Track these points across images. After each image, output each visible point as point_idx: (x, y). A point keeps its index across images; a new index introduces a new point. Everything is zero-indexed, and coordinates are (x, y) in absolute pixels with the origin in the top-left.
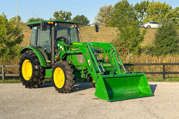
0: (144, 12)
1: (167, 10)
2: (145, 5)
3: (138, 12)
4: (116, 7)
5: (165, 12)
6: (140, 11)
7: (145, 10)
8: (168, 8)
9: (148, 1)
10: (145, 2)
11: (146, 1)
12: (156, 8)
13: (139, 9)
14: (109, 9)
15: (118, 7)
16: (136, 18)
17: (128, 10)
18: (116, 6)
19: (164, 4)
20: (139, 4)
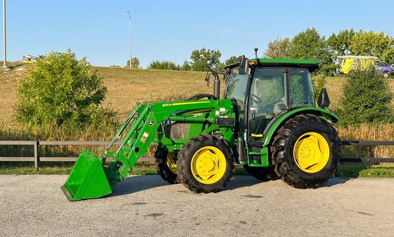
0: (344, 50)
1: (386, 46)
2: (347, 38)
3: (335, 49)
4: (296, 42)
5: (383, 48)
6: (338, 49)
7: (347, 46)
8: (387, 43)
9: (352, 31)
10: (347, 32)
11: (349, 31)
12: (366, 42)
13: (336, 44)
14: (285, 44)
15: (300, 41)
16: (331, 59)
17: (317, 46)
18: (296, 40)
19: (381, 36)
20: (337, 35)
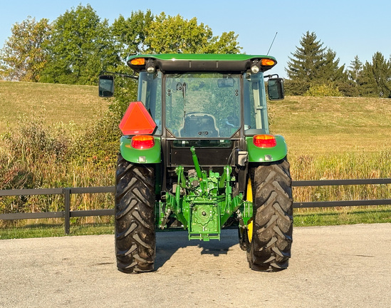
0: (138, 43)
1: (200, 40)
2: (142, 24)
3: (124, 41)
4: (60, 27)
5: (196, 43)
6: (129, 40)
7: (142, 38)
8: (202, 35)
9: (149, 13)
10: (141, 15)
11: (145, 13)
12: (172, 32)
13: (125, 33)
14: (41, 30)
15: (67, 25)
16: (118, 58)
17: (96, 35)
18: (62, 23)
19: (193, 23)
20: (126, 19)
